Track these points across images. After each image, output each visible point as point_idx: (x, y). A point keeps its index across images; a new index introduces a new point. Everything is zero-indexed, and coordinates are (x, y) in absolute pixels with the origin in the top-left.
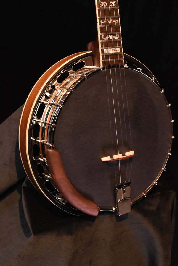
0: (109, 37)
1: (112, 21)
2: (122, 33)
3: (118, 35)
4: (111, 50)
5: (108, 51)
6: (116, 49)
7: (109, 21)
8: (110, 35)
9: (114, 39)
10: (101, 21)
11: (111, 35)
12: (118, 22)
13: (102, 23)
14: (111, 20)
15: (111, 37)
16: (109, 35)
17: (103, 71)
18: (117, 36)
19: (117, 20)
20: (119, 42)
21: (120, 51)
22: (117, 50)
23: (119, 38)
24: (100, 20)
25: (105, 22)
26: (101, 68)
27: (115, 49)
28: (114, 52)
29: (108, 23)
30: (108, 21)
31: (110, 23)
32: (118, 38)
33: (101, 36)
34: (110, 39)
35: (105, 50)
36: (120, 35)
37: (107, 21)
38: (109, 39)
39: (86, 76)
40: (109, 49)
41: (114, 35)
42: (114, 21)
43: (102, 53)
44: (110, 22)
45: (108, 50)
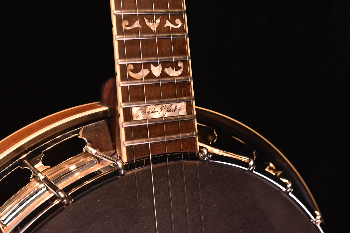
0: (150, 69)
1: (163, 23)
2: (192, 58)
3: (180, 64)
4: (158, 108)
5: (144, 112)
6: (173, 106)
7: (150, 24)
8: (152, 66)
9: (169, 76)
10: (125, 23)
11: (156, 64)
12: (180, 25)
13: (129, 28)
14: (158, 21)
15: (157, 71)
16: (150, 64)
17: (128, 176)
18: (177, 68)
19: (178, 21)
20: (183, 85)
21: (185, 110)
22: (176, 109)
23: (185, 73)
24: (119, 18)
25: (137, 25)
26: (120, 165)
27: (169, 105)
28: (167, 115)
29: (147, 30)
30: (148, 24)
31: (153, 30)
32: (179, 72)
33: (123, 67)
34: (154, 77)
35: (135, 110)
36: (185, 63)
37: (142, 23)
38: (151, 76)
39: (65, 198)
40: (150, 108)
41: (165, 65)
42: (168, 24)
43: (125, 120)
44: (153, 26)
45: (148, 110)
